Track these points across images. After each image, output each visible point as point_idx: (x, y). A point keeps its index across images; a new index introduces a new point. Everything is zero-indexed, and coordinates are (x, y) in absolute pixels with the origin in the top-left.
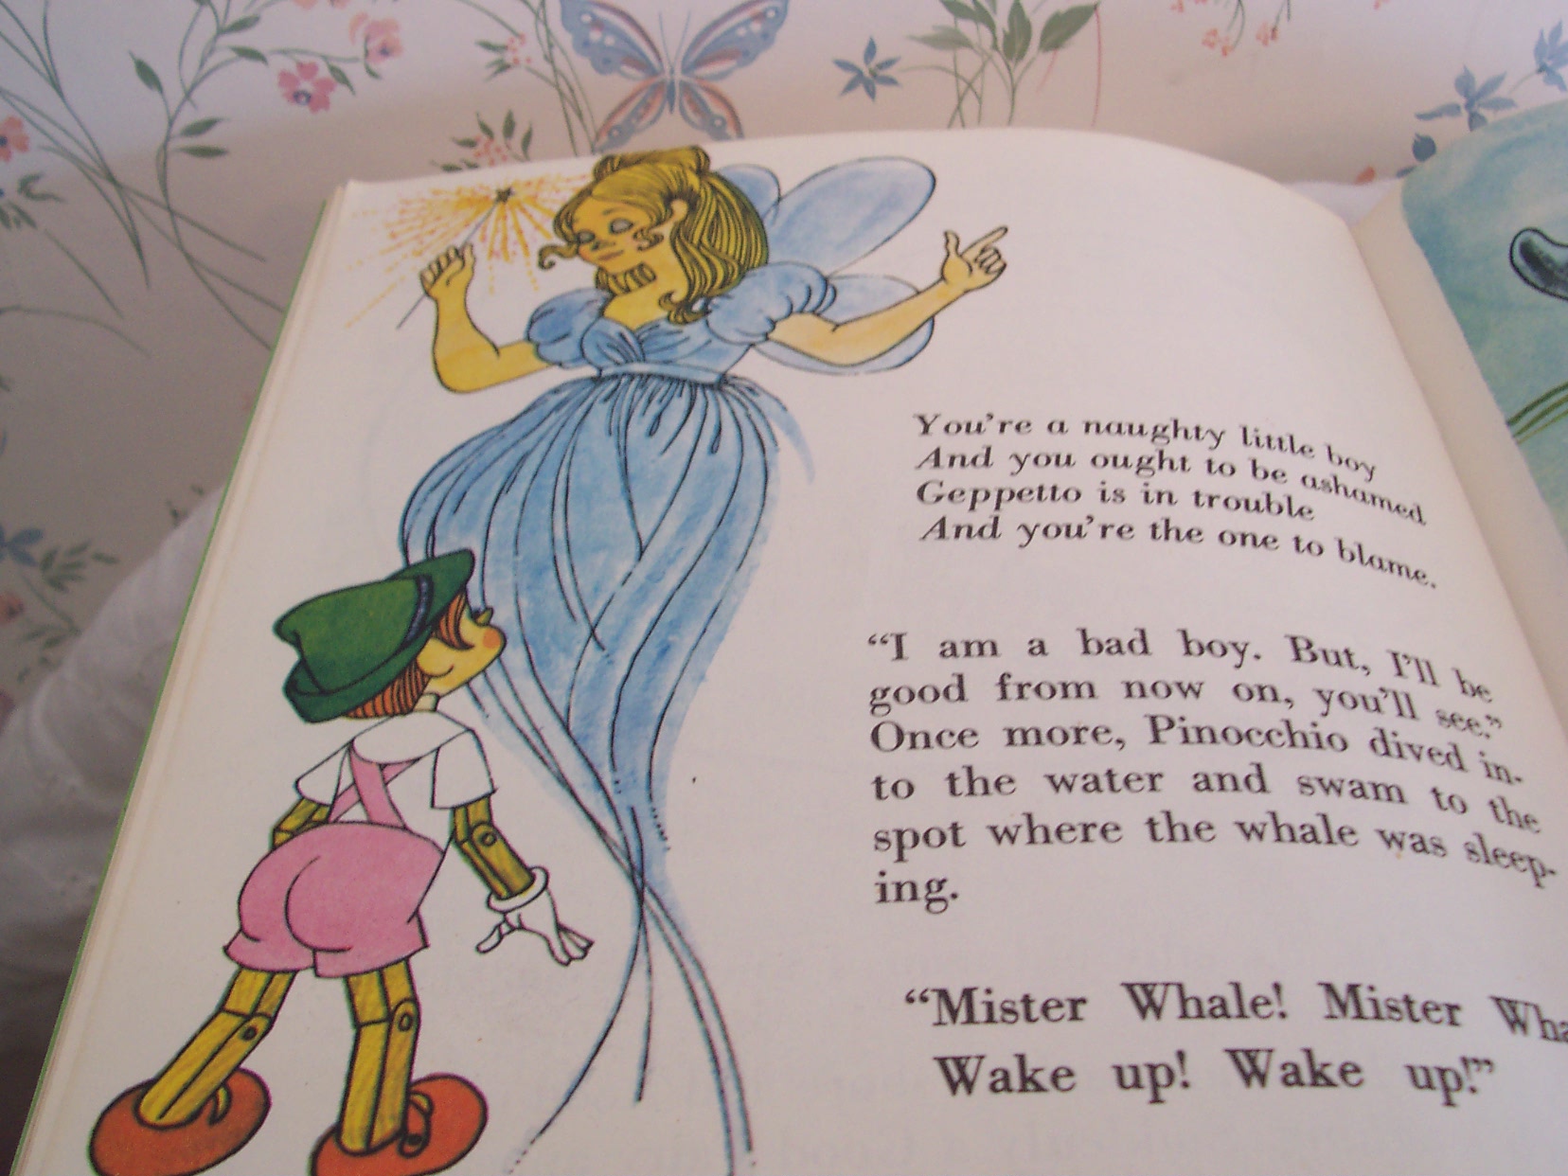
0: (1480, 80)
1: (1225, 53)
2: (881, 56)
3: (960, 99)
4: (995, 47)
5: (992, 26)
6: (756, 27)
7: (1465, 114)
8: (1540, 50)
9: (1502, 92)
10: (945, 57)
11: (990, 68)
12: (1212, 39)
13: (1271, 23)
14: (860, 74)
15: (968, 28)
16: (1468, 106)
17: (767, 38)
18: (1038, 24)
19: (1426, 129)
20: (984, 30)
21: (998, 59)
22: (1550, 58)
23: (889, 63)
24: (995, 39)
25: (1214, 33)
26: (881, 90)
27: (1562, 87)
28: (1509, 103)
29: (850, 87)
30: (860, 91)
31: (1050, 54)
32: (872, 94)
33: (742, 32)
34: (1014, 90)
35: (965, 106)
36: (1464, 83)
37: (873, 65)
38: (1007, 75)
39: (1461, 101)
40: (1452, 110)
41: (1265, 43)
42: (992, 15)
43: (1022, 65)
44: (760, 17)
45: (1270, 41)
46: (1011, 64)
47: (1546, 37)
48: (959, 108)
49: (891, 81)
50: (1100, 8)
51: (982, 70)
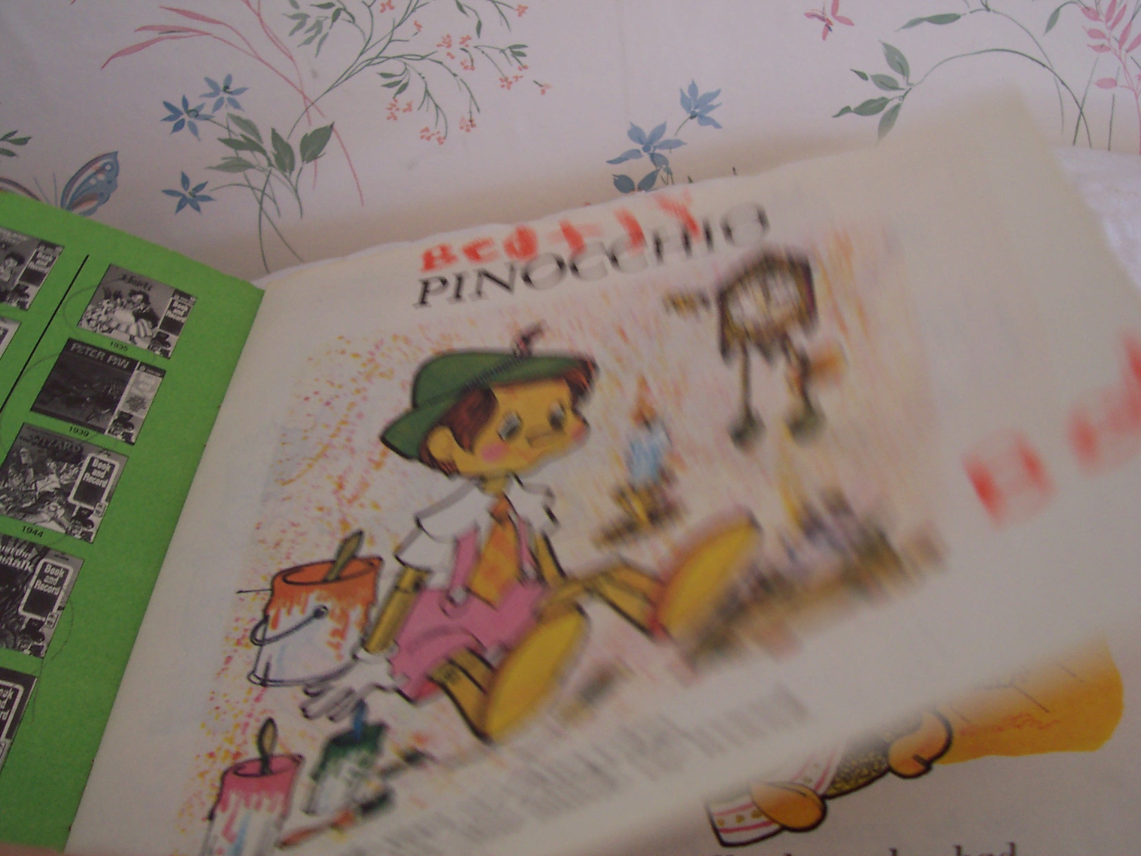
0: (647, 131)
1: (441, 141)
2: (193, 184)
3: (261, 203)
4: (270, 165)
5: (264, 152)
6: (101, 177)
7: (646, 157)
8: (685, 102)
9: (668, 135)
10: (239, 177)
11: (272, 178)
12: (427, 134)
13: (468, 117)
14: (184, 197)
15: (246, 155)
16: (646, 149)
17: (111, 183)
18: (296, 146)
19: (621, 169)
20: (258, 154)
21: (276, 172)
22: (696, 108)
23: (202, 186)
24: (268, 159)
25: (427, 130)
26: (202, 205)
27: (717, 126)
28: (678, 143)
29: (180, 207)
30: (188, 207)
31: (312, 163)
32: (198, 209)
33: (93, 181)
34: (296, 191)
35: (264, 205)
36: (635, 133)
37: (190, 189)
38: (288, 184)
39: (639, 147)
40: (634, 154)
41: (468, 130)
42: (261, 144)
43: (295, 173)
44: (101, 170)
45: (472, 129)
46: (287, 174)
47: (687, 94)
48: (261, 208)
49: (207, 199)
50: (335, 127)
51: (267, 181)
